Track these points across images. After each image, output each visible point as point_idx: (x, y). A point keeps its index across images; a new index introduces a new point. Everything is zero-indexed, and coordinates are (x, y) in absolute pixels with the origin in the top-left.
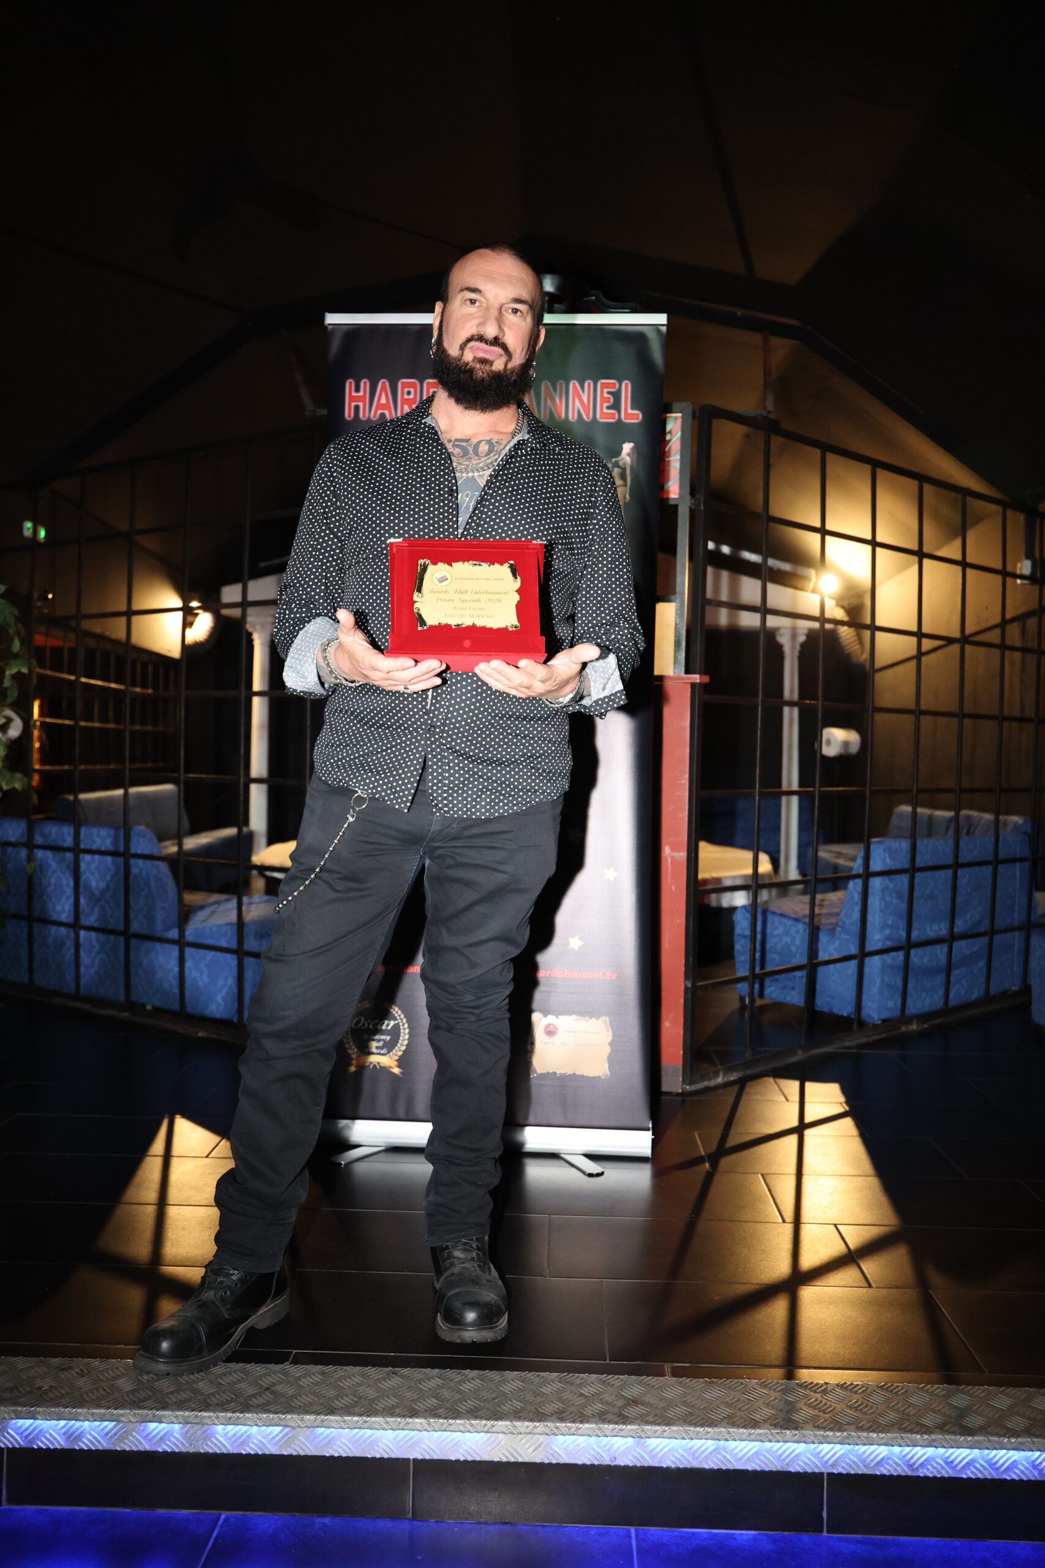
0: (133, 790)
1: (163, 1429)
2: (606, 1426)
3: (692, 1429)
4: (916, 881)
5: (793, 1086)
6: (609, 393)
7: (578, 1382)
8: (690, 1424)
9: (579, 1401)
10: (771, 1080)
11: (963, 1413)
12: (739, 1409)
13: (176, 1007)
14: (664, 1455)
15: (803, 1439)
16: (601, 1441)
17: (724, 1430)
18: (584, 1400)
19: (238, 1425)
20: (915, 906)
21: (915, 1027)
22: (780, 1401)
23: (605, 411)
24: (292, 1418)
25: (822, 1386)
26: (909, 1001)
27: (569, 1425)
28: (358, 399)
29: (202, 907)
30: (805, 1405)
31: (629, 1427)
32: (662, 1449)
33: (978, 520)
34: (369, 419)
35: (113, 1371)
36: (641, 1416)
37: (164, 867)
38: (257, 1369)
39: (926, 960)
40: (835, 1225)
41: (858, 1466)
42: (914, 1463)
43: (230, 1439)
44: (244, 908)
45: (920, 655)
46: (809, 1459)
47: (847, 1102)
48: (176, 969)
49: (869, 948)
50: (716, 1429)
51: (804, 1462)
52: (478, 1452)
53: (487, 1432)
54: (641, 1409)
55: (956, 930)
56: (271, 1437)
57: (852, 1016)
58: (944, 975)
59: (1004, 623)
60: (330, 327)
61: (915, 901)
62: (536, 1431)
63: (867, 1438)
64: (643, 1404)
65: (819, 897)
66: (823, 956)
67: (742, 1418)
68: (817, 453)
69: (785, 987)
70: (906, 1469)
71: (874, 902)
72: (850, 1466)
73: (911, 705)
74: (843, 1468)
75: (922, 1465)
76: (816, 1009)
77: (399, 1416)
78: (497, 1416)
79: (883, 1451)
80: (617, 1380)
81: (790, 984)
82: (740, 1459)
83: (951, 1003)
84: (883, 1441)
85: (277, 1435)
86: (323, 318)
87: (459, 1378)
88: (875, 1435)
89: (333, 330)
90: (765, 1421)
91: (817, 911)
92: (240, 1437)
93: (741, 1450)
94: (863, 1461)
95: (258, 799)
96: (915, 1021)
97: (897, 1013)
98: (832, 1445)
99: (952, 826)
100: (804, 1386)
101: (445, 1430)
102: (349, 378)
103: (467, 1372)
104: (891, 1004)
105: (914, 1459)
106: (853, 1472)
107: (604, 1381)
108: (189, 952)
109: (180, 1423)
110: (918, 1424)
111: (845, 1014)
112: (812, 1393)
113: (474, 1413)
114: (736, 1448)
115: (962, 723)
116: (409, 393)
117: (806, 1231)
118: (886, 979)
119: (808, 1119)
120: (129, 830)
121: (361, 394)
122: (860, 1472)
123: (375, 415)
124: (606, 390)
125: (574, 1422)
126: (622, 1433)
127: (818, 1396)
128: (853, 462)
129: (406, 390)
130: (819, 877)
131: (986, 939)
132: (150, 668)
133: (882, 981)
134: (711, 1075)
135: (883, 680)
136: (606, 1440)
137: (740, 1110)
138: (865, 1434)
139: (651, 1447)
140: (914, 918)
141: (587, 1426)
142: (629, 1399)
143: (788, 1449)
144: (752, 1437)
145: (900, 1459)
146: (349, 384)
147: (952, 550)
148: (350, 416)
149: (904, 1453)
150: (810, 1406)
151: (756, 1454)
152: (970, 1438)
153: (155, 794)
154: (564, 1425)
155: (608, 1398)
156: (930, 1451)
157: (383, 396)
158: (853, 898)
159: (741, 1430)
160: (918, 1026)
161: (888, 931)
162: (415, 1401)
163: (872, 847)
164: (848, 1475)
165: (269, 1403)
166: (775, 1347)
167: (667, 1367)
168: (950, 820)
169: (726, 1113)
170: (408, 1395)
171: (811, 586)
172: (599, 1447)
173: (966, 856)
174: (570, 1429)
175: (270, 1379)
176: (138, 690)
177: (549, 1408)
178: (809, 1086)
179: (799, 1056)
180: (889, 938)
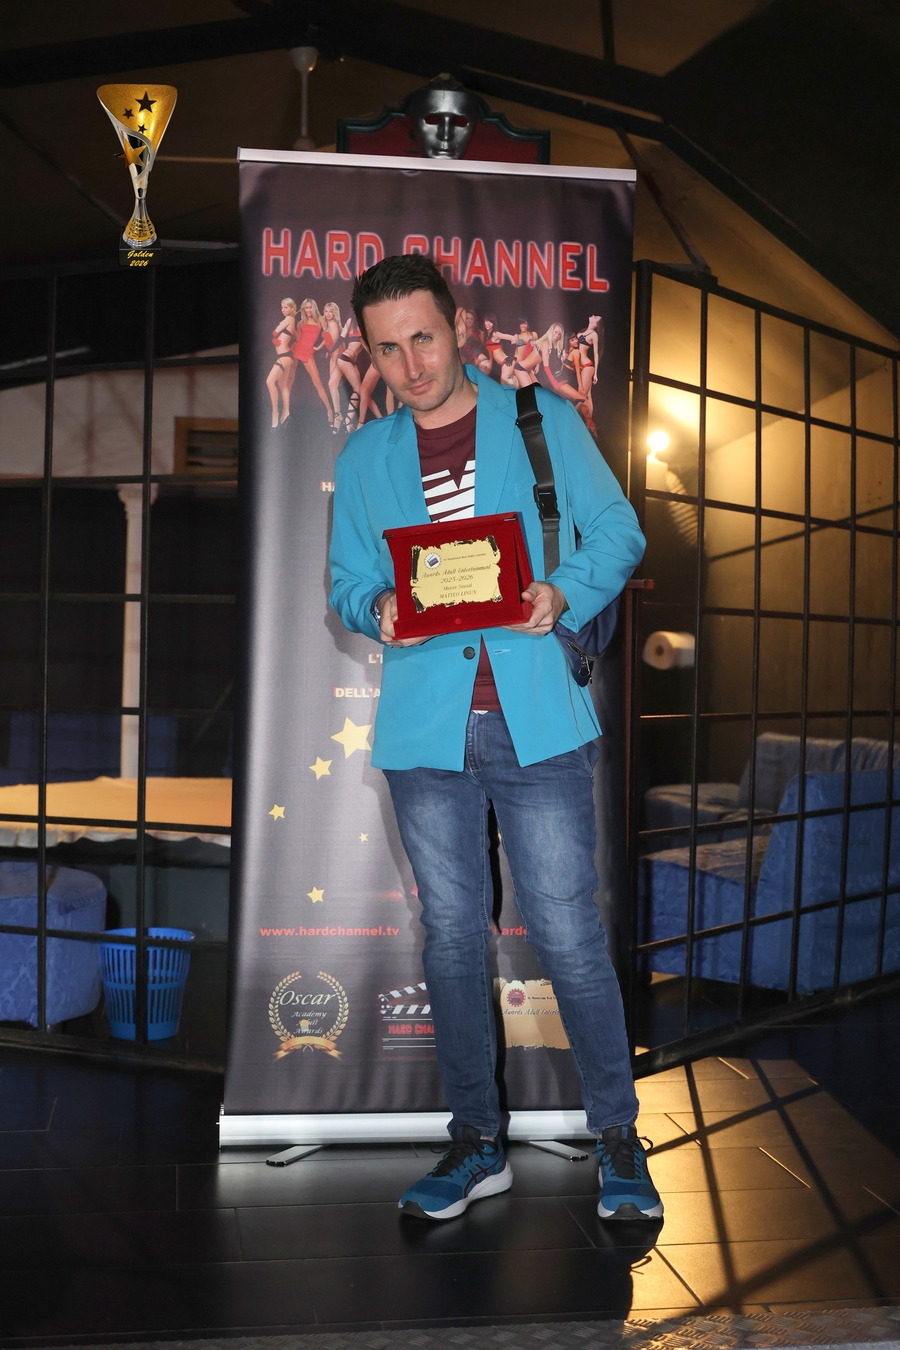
4: (851, 823)
6: (571, 257)
12: (854, 1330)
20: (850, 853)
21: (850, 998)
23: (568, 278)
26: (842, 967)
34: (291, 277)
39: (859, 918)
47: (813, 1077)
49: (804, 904)
50: (841, 1345)
55: (890, 881)
57: (788, 990)
58: (878, 935)
60: (244, 164)
61: (850, 847)
66: (756, 914)
68: (752, 312)
71: (809, 849)
83: (886, 969)
86: (235, 154)
89: (244, 169)
96: (849, 991)
97: (830, 982)
102: (268, 226)
104: (824, 972)
116: (339, 247)
118: (818, 941)
119: (780, 1095)
121: (281, 245)
123: (298, 273)
124: (568, 254)
129: (335, 243)
133: (815, 943)
135: (721, 569)
140: (849, 867)
146: (267, 234)
148: (268, 271)
157: (308, 250)
160: (852, 997)
161: (822, 884)
168: (838, 750)
178: (763, 1063)
180: (823, 892)
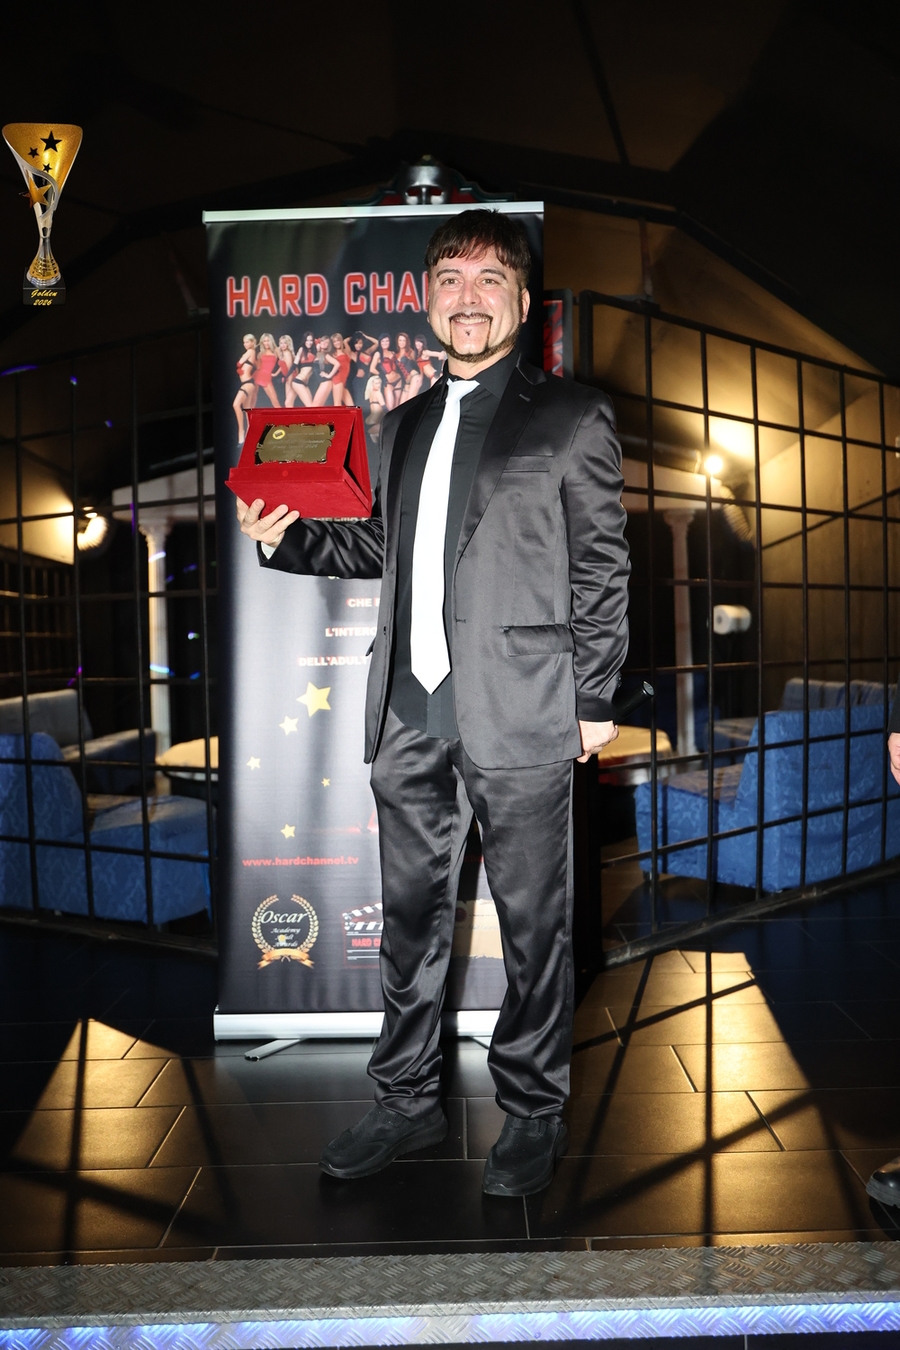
0: (31, 698)
1: (89, 1333)
2: (529, 1303)
3: (614, 1300)
4: (811, 752)
5: (698, 958)
7: (500, 1260)
8: (613, 1295)
9: (503, 1280)
10: (678, 952)
11: (876, 1269)
12: (660, 1278)
13: (85, 911)
14: (587, 1328)
15: (723, 1304)
16: (526, 1318)
17: (645, 1299)
18: (507, 1279)
19: (163, 1324)
20: (810, 776)
21: (815, 894)
22: (699, 1267)
24: (217, 1314)
25: (740, 1250)
26: (808, 869)
27: (493, 1304)
28: (240, 296)
29: (108, 810)
30: (724, 1269)
31: (552, 1302)
32: (586, 1322)
33: (856, 396)
34: (251, 316)
35: (34, 1278)
36: (563, 1291)
37: (67, 773)
38: (181, 1268)
39: (823, 828)
40: (746, 1092)
41: (777, 1326)
42: (831, 1320)
43: (156, 1339)
44: (149, 809)
45: (805, 530)
46: (730, 1322)
47: (753, 971)
48: (84, 874)
49: (768, 819)
50: (637, 1299)
51: (725, 1325)
52: (404, 1336)
53: (412, 1316)
54: (564, 1284)
55: (850, 798)
56: (197, 1334)
57: (754, 887)
58: (841, 842)
59: (885, 496)
60: (208, 225)
61: (810, 772)
62: (460, 1312)
63: (785, 1299)
64: (564, 1279)
65: (717, 771)
66: (723, 829)
67: (662, 1287)
68: (697, 335)
69: (687, 861)
70: (824, 1326)
71: (771, 774)
72: (769, 1326)
73: (799, 580)
74: (763, 1329)
75: (839, 1321)
76: (719, 881)
77: (323, 1305)
78: (422, 1300)
79: (800, 1310)
80: (537, 1258)
81: (692, 858)
82: (663, 1327)
83: (849, 869)
84: (801, 1301)
85: (203, 1332)
86: (200, 217)
87: (382, 1263)
88: (792, 1296)
89: (211, 228)
90: (685, 1288)
91: (715, 785)
92: (166, 1337)
93: (663, 1319)
94: (782, 1321)
95: (159, 699)
96: (815, 889)
97: (797, 882)
98: (751, 1308)
99: (844, 696)
100: (722, 1251)
101: (370, 1317)
102: (231, 275)
103: (390, 1257)
104: (791, 873)
105: (831, 1317)
106: (772, 1333)
107: (525, 1260)
108: (95, 855)
109: (104, 1326)
110: (833, 1282)
111: (747, 885)
112: (730, 1258)
113: (399, 1298)
114: (658, 1316)
115: (849, 595)
116: (290, 288)
117: (719, 1099)
118: (786, 849)
119: (715, 989)
120: (30, 736)
121: (242, 291)
122: (780, 1332)
123: (257, 312)
125: (497, 1301)
126: (545, 1309)
127: (737, 1260)
128: (735, 343)
129: (287, 285)
130: (716, 751)
131: (879, 806)
132: (45, 575)
133: (782, 851)
134: (619, 951)
135: (770, 557)
136: (530, 1316)
137: (648, 985)
138: (783, 1295)
139: (576, 1320)
140: (810, 788)
141: (511, 1303)
142: (550, 1275)
143: (709, 1314)
144: (673, 1305)
145: (818, 1317)
146: (230, 282)
147: (833, 427)
148: (232, 313)
149: (821, 1311)
150: (729, 1271)
151: (678, 1321)
152: (884, 1293)
153: (55, 701)
154: (487, 1304)
155: (530, 1275)
156: (847, 1308)
157: (265, 292)
158: (750, 771)
159: (661, 1299)
160: (817, 893)
161: (785, 802)
162: (339, 1290)
163: (766, 720)
164: (768, 1336)
165: (192, 1301)
166: (692, 1214)
167: (588, 1241)
168: (841, 691)
169: (635, 989)
170: (333, 1284)
171: (697, 467)
172: (523, 1323)
173: (857, 726)
174: (494, 1307)
175: (193, 1276)
176: (33, 597)
177: (472, 1289)
178: (715, 957)
179: (704, 929)
180: (786, 809)
